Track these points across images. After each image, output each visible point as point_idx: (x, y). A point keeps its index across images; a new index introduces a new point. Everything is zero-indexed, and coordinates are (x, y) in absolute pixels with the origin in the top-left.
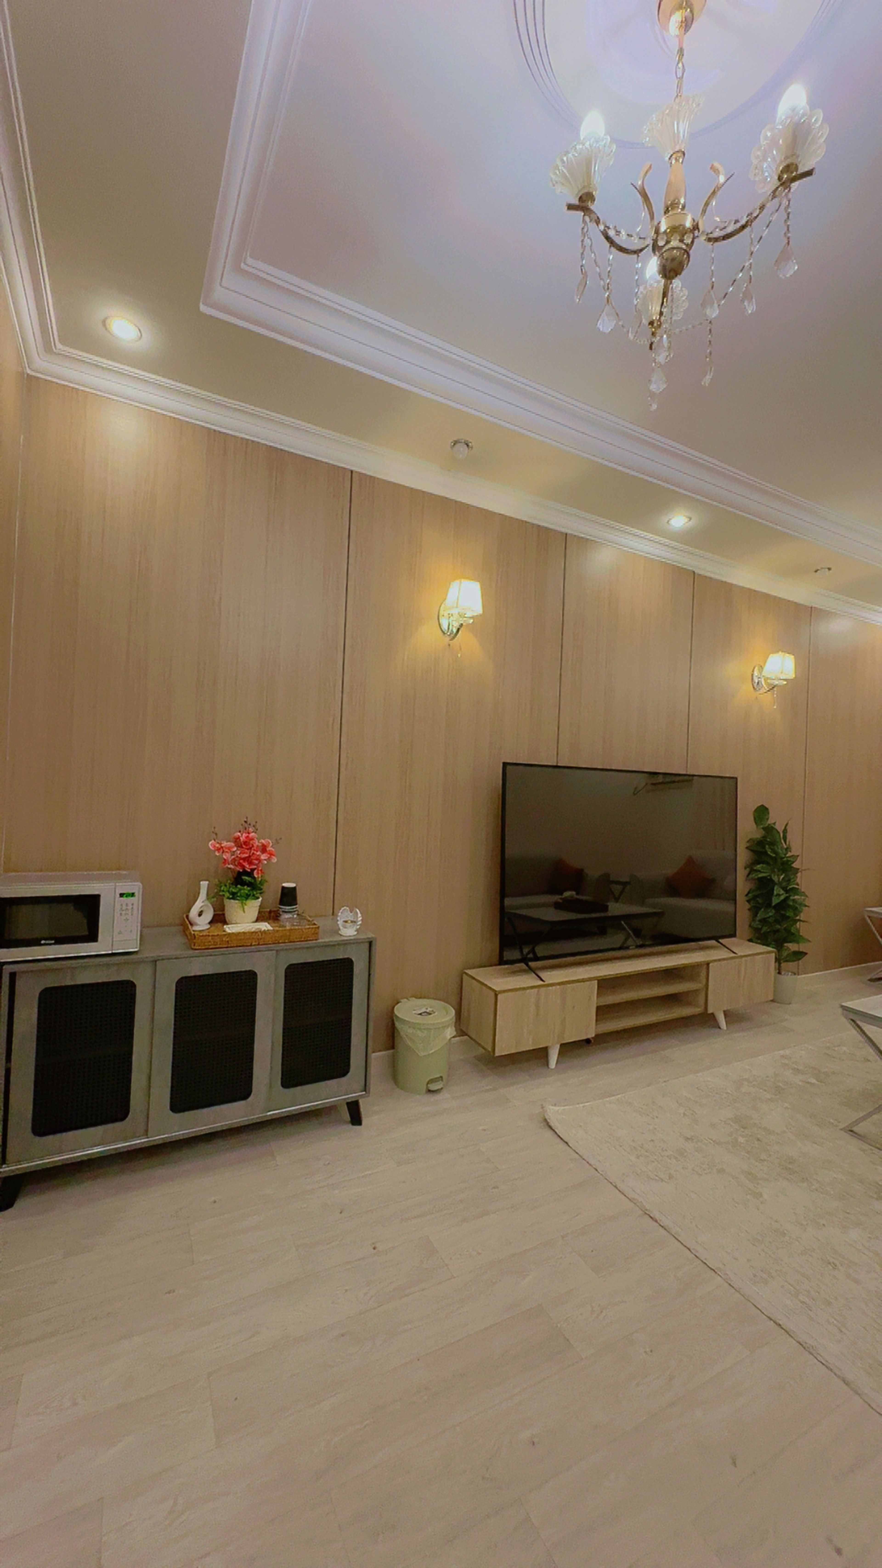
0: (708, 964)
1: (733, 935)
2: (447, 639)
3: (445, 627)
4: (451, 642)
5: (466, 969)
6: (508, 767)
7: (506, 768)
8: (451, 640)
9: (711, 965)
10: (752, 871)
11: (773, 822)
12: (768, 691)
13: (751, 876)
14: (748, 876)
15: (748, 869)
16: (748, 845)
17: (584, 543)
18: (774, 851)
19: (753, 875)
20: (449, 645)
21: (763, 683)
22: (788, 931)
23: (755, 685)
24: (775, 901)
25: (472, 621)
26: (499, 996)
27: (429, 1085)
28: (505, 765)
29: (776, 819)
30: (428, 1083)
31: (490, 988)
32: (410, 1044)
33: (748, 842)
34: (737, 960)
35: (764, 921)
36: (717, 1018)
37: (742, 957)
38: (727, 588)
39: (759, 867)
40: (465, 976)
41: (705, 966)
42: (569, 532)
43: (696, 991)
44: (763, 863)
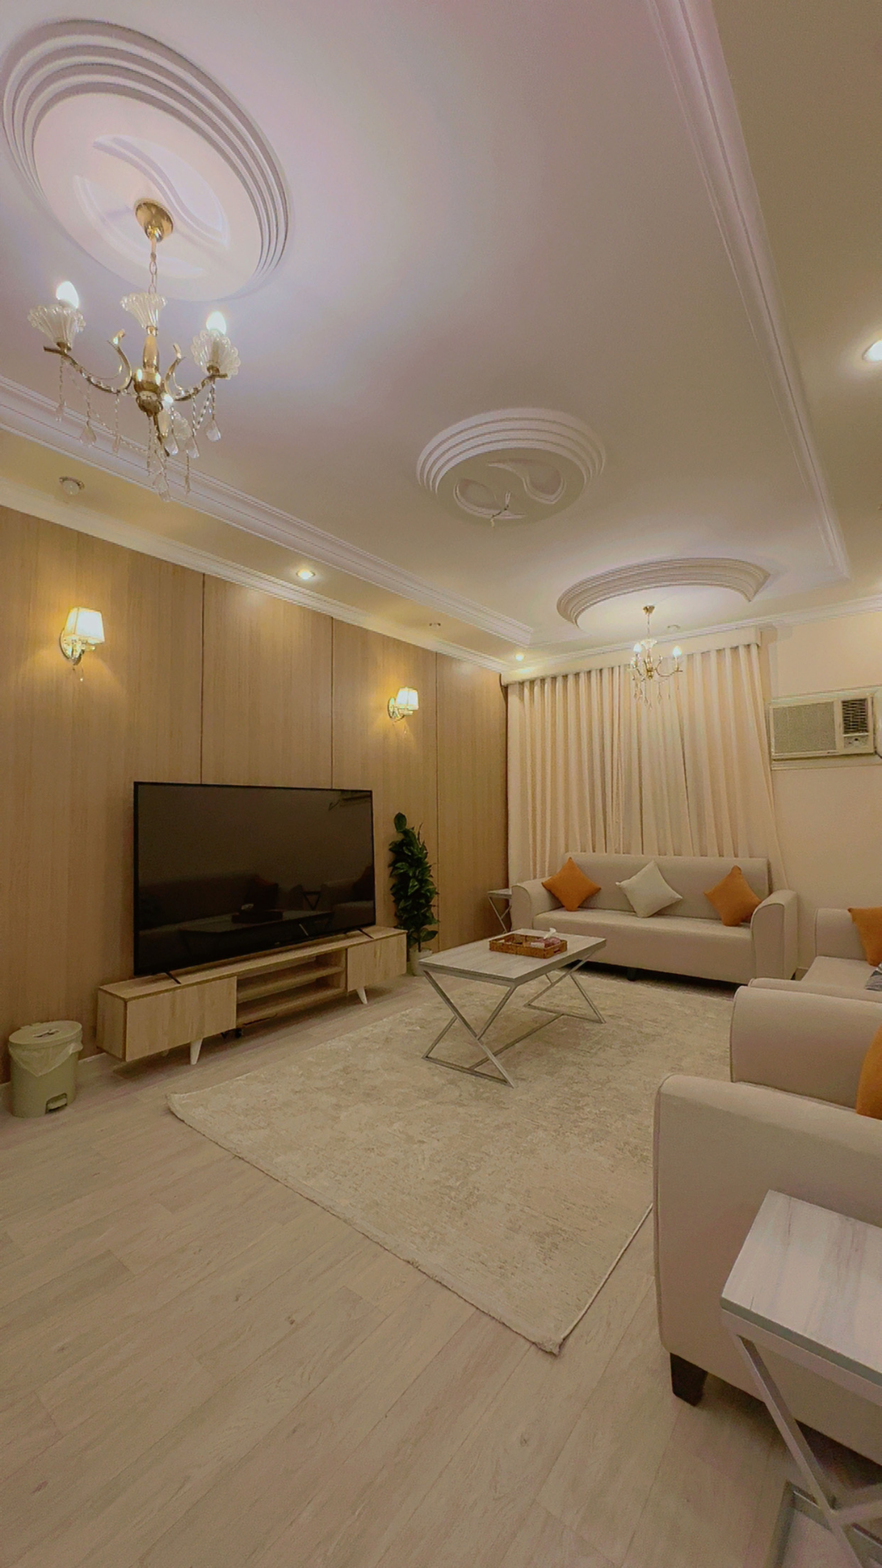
0: (346, 950)
1: (373, 923)
2: (71, 664)
3: (69, 653)
4: (76, 666)
5: (103, 985)
6: (140, 787)
7: (137, 788)
8: (74, 665)
9: (349, 950)
10: (395, 868)
11: (412, 826)
12: (401, 719)
13: (393, 873)
14: (392, 873)
15: (391, 868)
16: (391, 847)
17: (223, 585)
18: (410, 851)
19: (395, 872)
20: (74, 670)
21: (397, 712)
22: (424, 915)
23: (391, 714)
24: (410, 891)
25: (94, 648)
26: (129, 1004)
27: (49, 1105)
28: (137, 784)
29: (411, 823)
30: (47, 1104)
31: (120, 998)
32: (25, 1067)
33: (390, 845)
34: (372, 944)
35: (404, 910)
36: (360, 996)
37: (377, 940)
38: (364, 634)
39: (398, 865)
40: (100, 993)
41: (345, 952)
42: (207, 573)
43: (338, 974)
44: (401, 861)
